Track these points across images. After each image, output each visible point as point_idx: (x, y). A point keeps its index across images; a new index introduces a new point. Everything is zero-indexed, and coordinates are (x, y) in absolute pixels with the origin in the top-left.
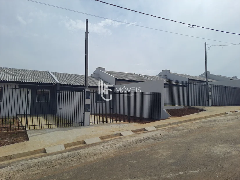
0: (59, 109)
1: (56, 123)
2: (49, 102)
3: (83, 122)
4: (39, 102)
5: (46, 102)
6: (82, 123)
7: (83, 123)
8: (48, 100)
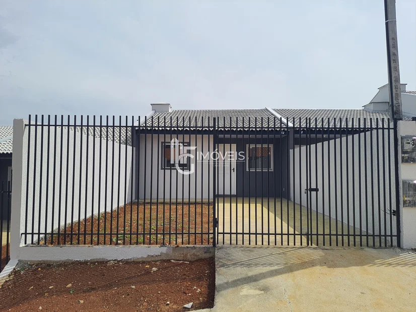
0: (311, 190)
1: (305, 231)
2: (272, 169)
3: (395, 232)
4: (253, 170)
5: (265, 170)
6: (391, 236)
7: (395, 239)
8: (269, 167)
